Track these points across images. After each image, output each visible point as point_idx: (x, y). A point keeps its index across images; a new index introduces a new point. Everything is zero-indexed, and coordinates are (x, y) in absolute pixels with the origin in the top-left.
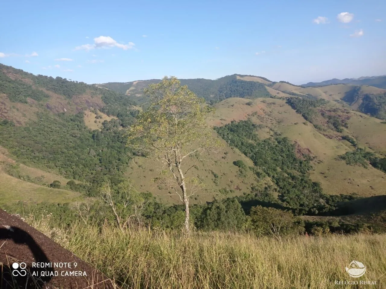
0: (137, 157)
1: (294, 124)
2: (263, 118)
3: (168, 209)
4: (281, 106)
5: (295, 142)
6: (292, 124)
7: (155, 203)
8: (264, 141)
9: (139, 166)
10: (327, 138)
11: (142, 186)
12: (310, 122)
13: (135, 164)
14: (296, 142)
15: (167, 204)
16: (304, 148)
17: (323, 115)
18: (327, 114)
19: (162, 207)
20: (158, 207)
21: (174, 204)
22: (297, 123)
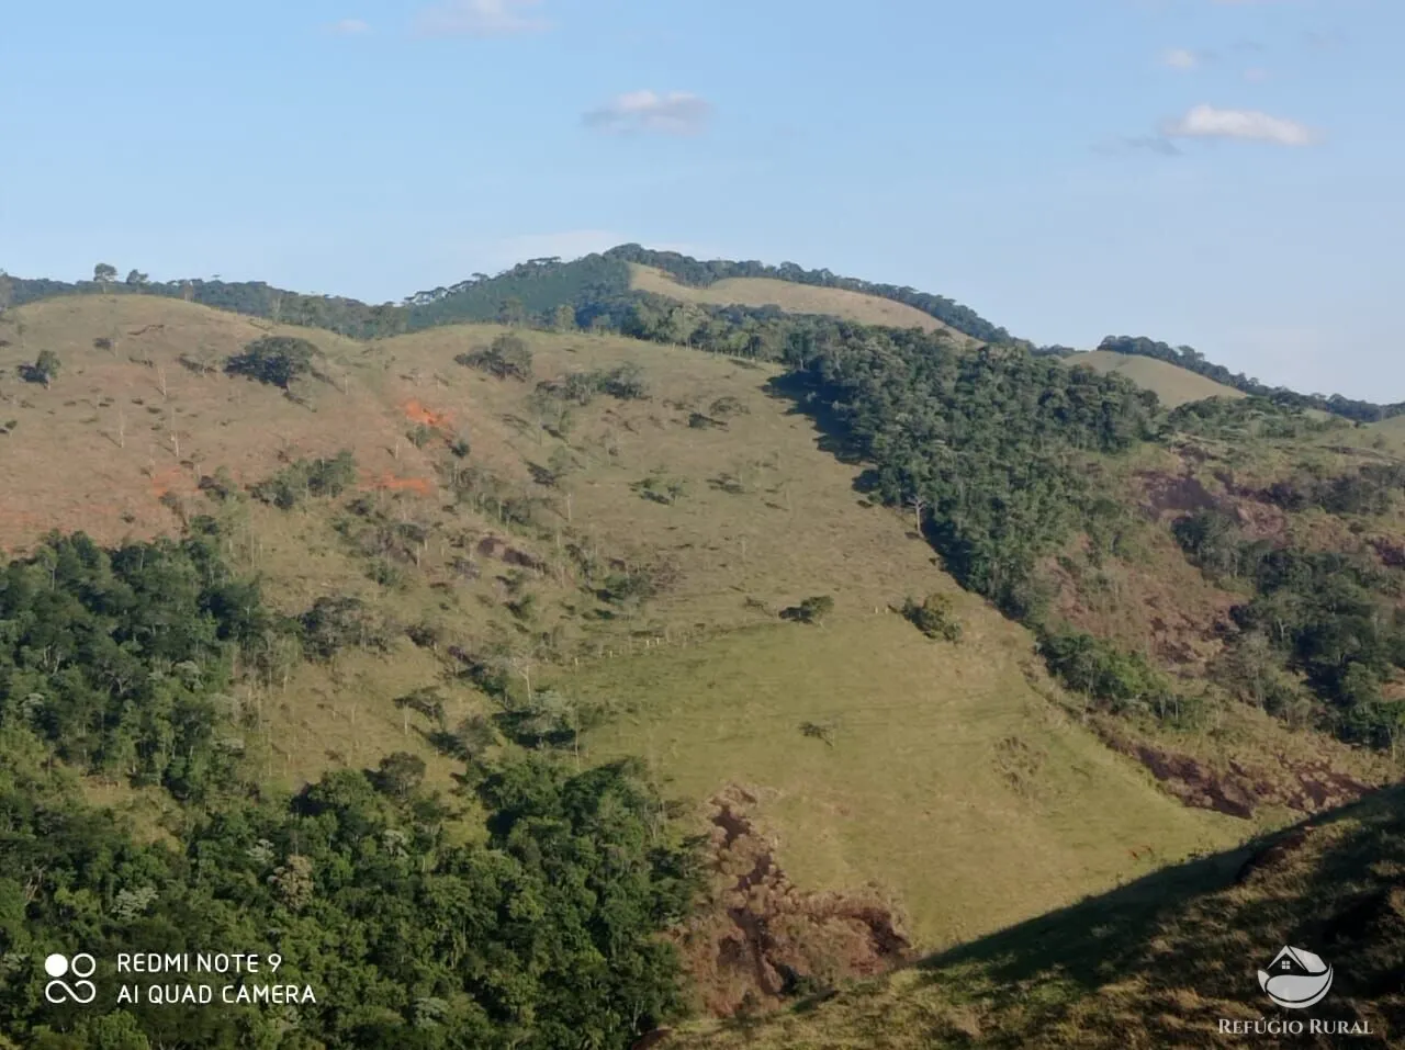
1: (790, 612)
2: (414, 534)
4: (696, 421)
5: (724, 819)
6: (754, 616)
8: (305, 804)
10: (1188, 802)
12: (1010, 607)
14: (733, 826)
16: (822, 897)
17: (1191, 536)
18: (1253, 526)
22: (822, 603)
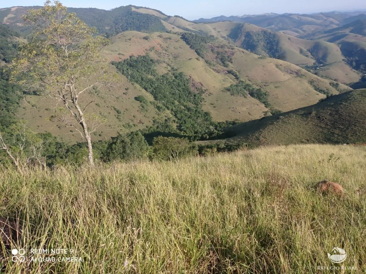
0: (29, 96)
1: (189, 59)
2: (161, 53)
3: (71, 147)
4: (176, 42)
5: (190, 76)
6: (186, 60)
7: (56, 143)
8: (163, 76)
9: (33, 106)
10: (216, 72)
11: (38, 126)
12: (202, 58)
13: (28, 104)
14: (191, 77)
15: (69, 142)
16: (197, 82)
17: (212, 50)
18: (216, 50)
19: (64, 146)
20: (59, 146)
21: (77, 142)
22: (191, 58)
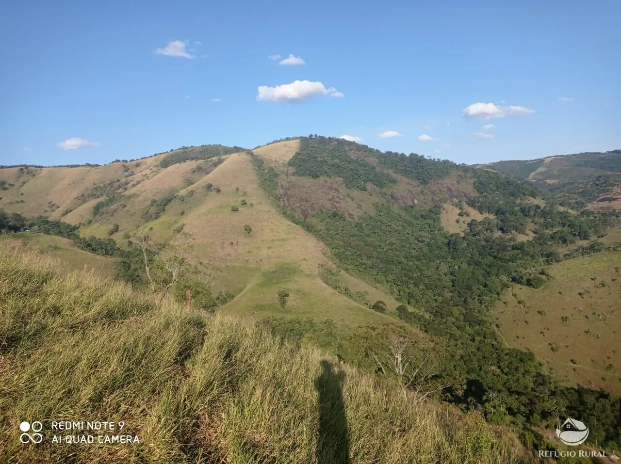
0: (519, 286)
3: (562, 392)
7: (538, 373)
9: (519, 302)
11: (518, 337)
13: (513, 297)
15: (562, 381)
19: (550, 383)
20: (541, 381)
21: (578, 385)
